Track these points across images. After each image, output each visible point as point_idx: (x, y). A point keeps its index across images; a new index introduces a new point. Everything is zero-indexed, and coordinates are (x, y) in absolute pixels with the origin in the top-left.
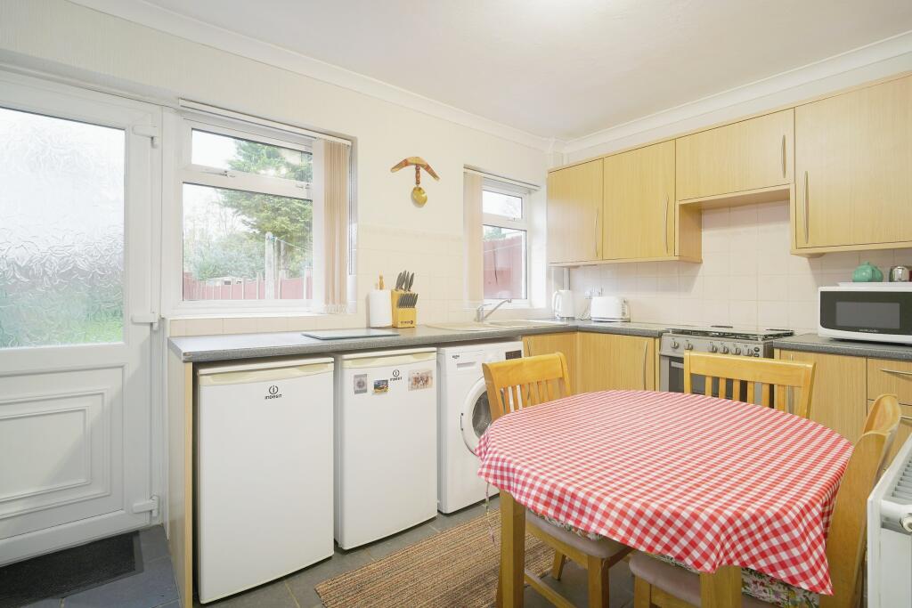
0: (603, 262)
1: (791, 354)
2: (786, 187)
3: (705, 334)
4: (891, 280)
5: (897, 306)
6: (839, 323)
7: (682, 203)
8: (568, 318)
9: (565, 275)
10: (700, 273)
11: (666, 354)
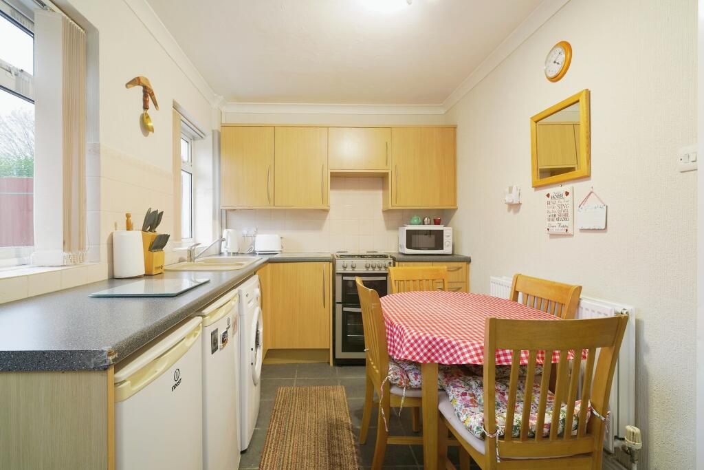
0: (274, 208)
1: (403, 264)
2: (387, 171)
3: (362, 256)
4: (424, 224)
5: (433, 237)
6: (413, 246)
7: (332, 171)
8: (234, 253)
9: (224, 217)
10: (328, 218)
11: (340, 272)
